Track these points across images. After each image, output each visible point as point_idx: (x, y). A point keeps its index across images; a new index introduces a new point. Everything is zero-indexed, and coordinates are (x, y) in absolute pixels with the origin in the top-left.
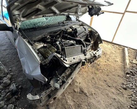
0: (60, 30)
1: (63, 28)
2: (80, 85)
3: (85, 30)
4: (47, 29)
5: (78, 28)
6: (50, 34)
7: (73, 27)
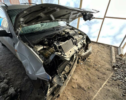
0: (55, 34)
1: (57, 32)
2: (77, 81)
3: (76, 33)
4: (44, 33)
5: (70, 31)
6: (47, 38)
7: (65, 31)
